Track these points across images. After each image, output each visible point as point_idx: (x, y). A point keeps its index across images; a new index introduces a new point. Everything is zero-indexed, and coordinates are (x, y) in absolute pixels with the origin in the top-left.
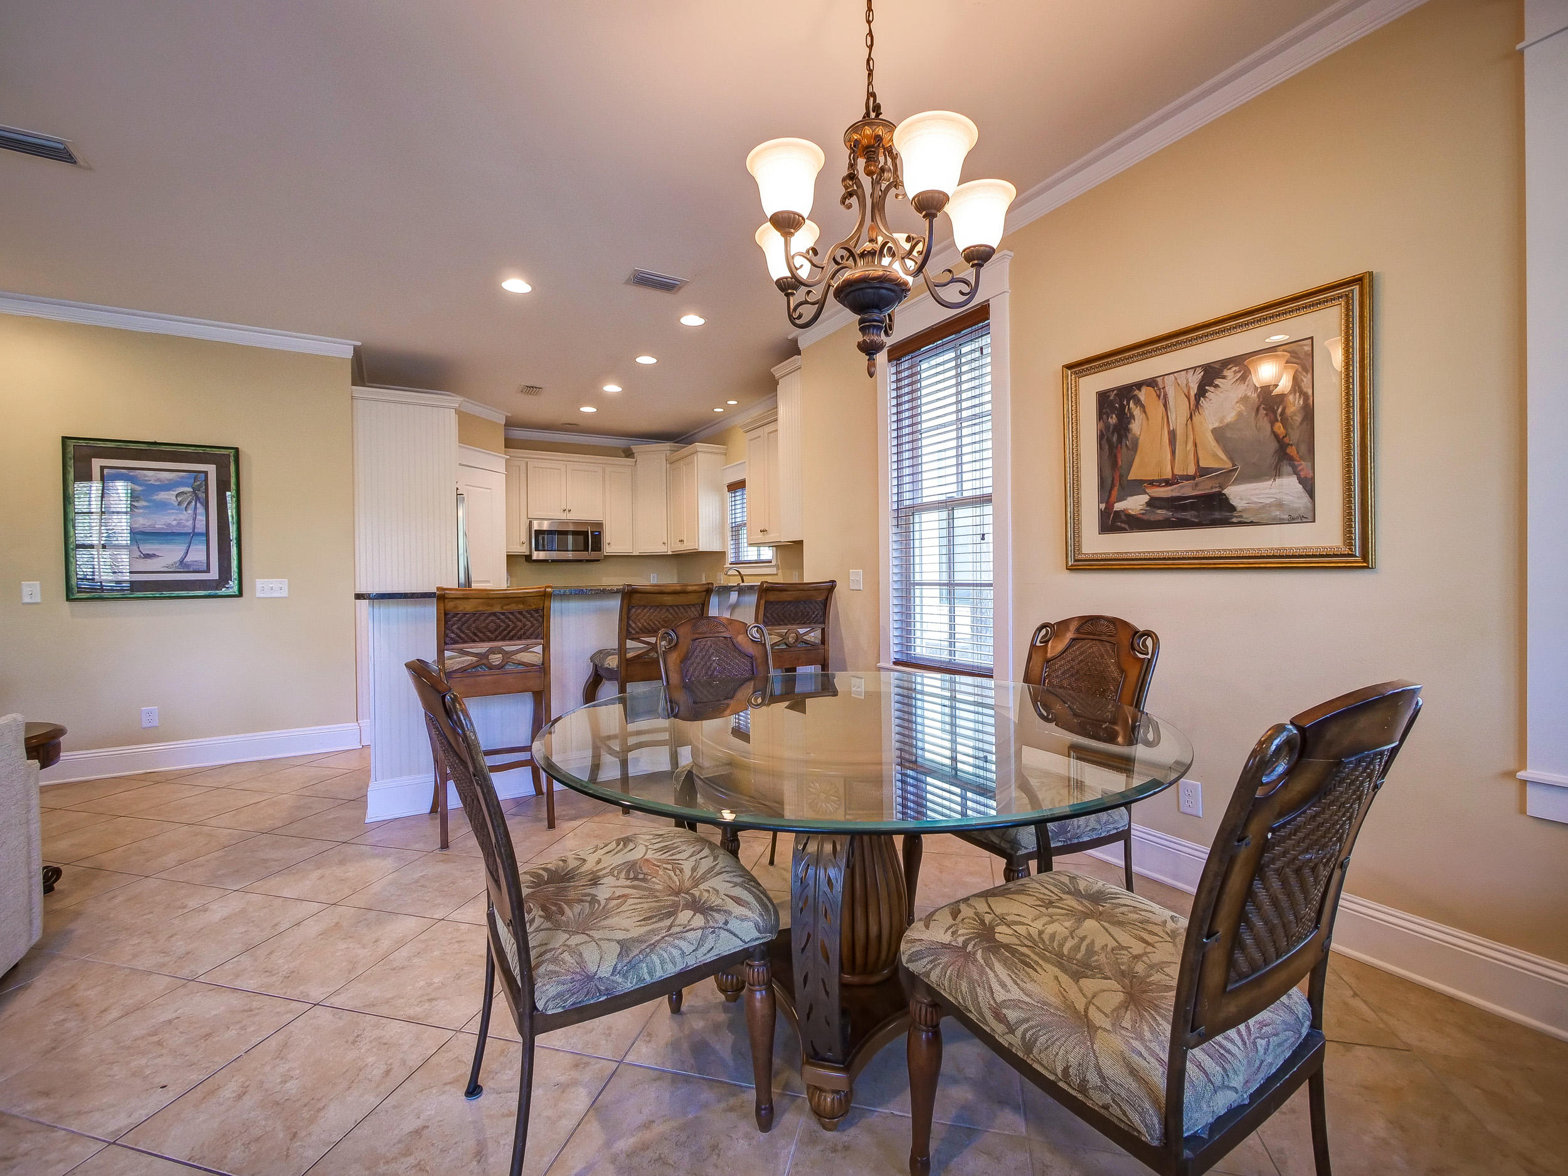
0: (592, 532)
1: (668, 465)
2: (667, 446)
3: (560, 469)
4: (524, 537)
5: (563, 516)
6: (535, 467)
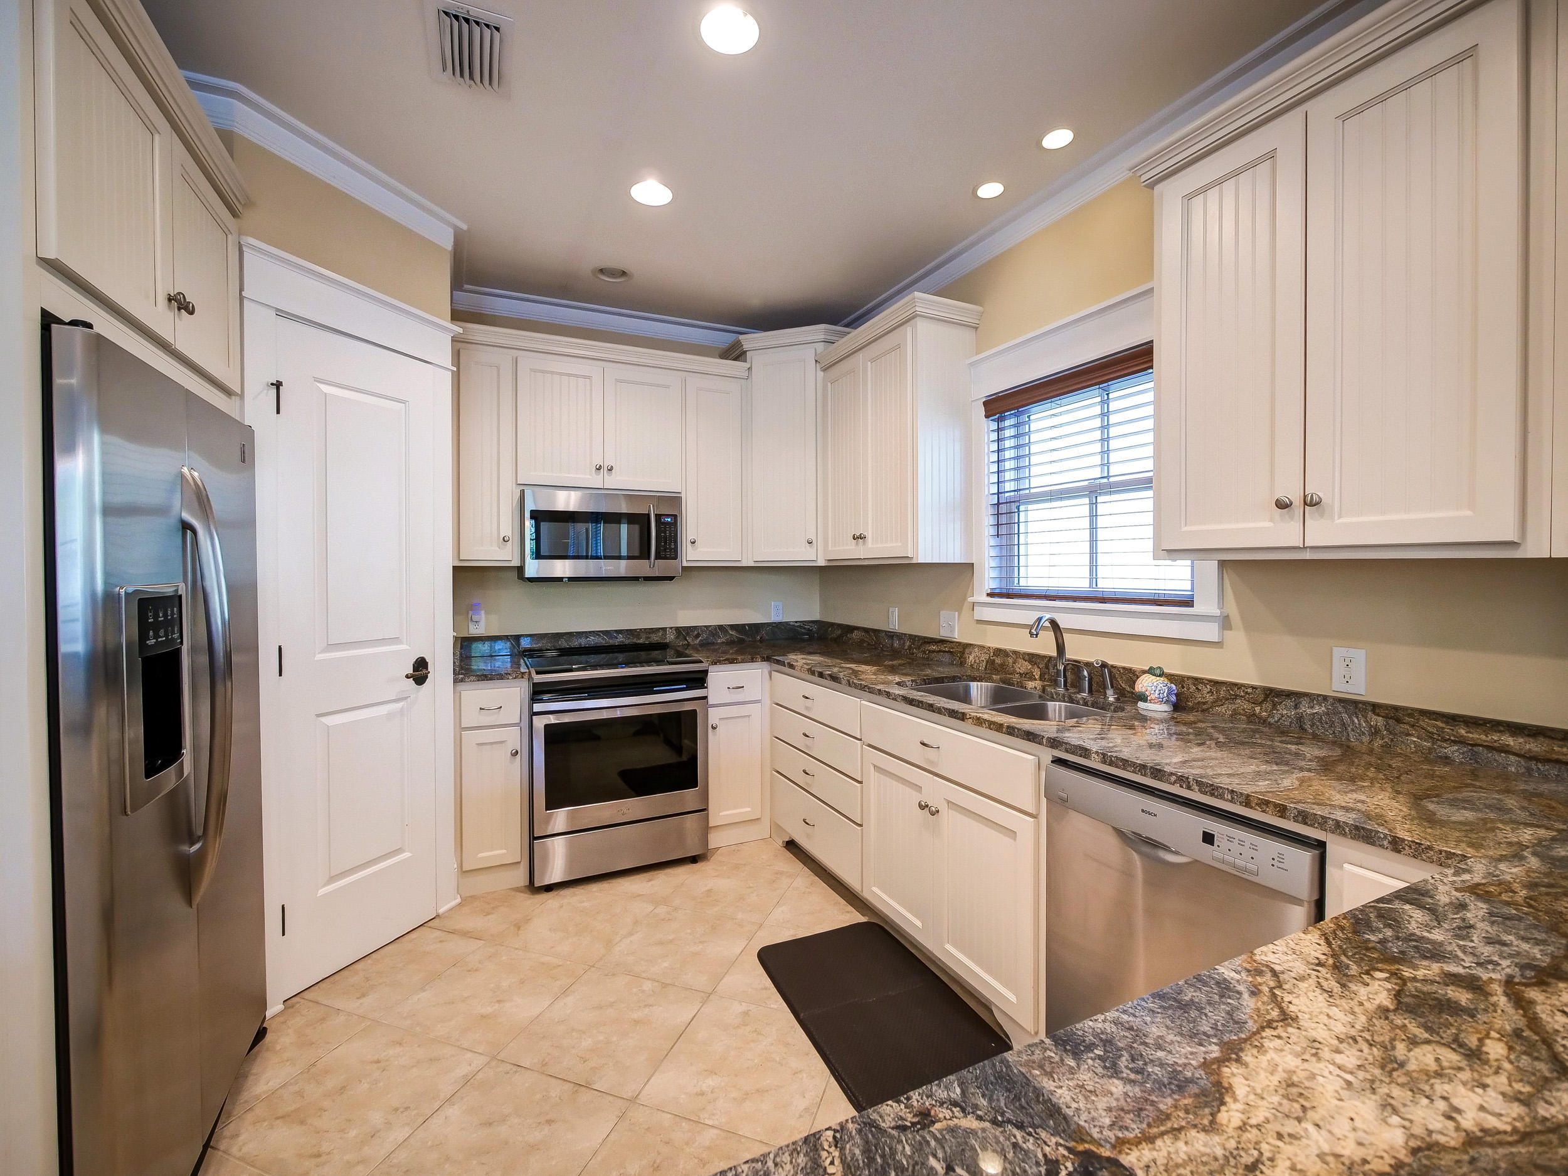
0: (658, 517)
1: (821, 374)
2: (818, 332)
3: (589, 378)
4: (508, 527)
5: (596, 481)
6: (535, 371)
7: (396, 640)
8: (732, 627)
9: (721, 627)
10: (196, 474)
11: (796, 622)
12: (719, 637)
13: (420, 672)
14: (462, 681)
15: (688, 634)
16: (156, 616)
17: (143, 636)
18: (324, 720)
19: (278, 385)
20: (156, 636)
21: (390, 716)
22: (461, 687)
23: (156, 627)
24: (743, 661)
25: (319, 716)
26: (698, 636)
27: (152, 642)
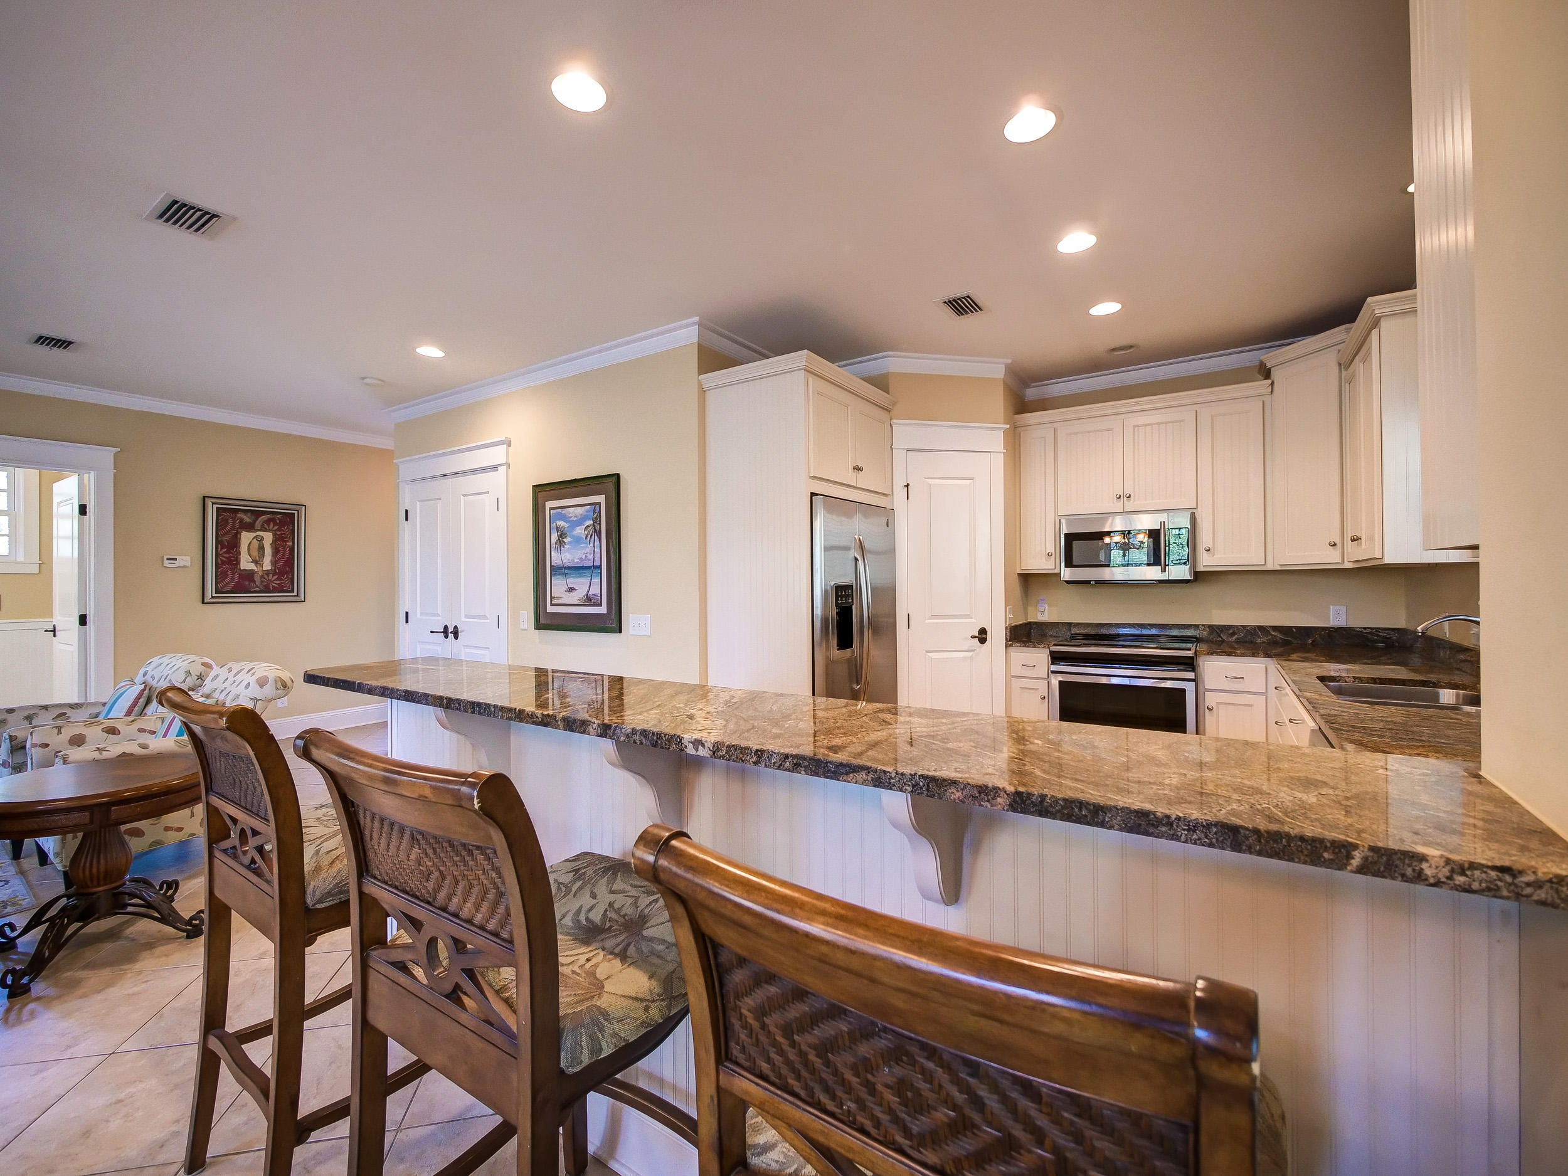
1: (1343, 375)
3: (1112, 429)
4: (1051, 546)
5: (1117, 507)
6: (1071, 434)
7: (967, 616)
8: (1275, 628)
9: (1261, 628)
10: (861, 538)
11: (1365, 628)
12: (1259, 637)
13: (982, 636)
14: (1011, 645)
15: (1222, 631)
16: (842, 593)
17: (837, 600)
18: (930, 654)
19: (908, 486)
20: (842, 600)
21: (964, 659)
22: (1010, 649)
23: (842, 596)
24: (1242, 655)
25: (927, 652)
26: (1233, 634)
27: (840, 602)
